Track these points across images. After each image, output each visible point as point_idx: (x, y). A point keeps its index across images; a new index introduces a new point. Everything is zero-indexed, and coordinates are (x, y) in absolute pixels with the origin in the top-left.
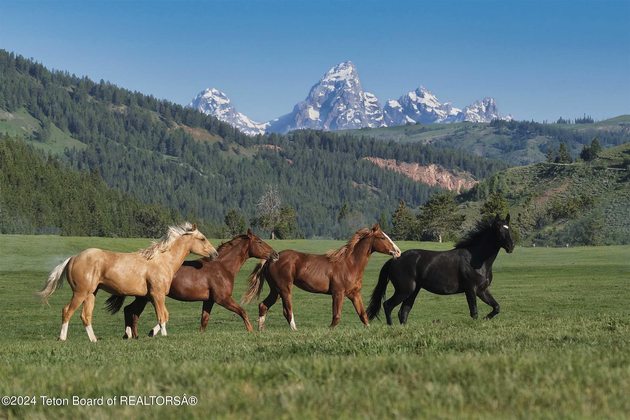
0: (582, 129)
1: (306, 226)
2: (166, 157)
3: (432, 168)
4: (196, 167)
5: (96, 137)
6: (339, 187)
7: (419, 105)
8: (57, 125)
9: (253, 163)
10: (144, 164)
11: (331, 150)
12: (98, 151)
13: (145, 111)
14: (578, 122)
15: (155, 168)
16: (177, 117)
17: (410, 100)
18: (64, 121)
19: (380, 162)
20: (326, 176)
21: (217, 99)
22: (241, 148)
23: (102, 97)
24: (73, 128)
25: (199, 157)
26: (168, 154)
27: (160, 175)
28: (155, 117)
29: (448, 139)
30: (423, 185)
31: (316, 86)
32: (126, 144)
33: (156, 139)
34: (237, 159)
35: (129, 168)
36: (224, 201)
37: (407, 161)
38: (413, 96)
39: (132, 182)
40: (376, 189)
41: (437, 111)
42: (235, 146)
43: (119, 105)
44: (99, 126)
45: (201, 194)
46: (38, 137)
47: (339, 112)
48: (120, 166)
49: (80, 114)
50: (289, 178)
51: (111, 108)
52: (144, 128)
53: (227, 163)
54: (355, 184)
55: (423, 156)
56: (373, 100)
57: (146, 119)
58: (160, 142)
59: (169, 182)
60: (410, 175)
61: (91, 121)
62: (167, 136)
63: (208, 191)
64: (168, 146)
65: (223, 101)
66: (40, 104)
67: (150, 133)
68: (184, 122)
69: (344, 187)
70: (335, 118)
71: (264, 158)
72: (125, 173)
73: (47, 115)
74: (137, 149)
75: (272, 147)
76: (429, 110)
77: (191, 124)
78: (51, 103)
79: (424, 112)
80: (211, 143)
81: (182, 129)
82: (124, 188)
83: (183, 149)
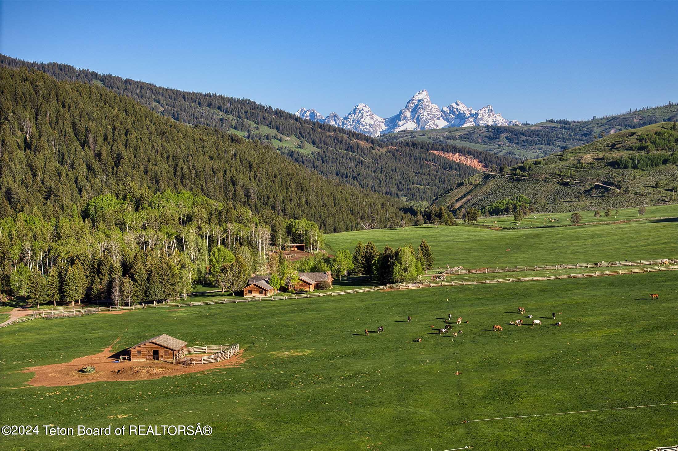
0: (525, 128)
1: (407, 181)
2: (351, 153)
3: (457, 154)
4: (363, 157)
5: (323, 146)
6: (420, 164)
7: (457, 109)
8: (307, 142)
9: (385, 155)
10: (343, 157)
11: (417, 148)
12: (324, 152)
13: (342, 134)
14: (524, 125)
15: (347, 159)
16: (354, 137)
17: (453, 107)
18: (310, 140)
19: (436, 152)
20: (414, 159)
21: (364, 108)
22: (380, 148)
23: (324, 129)
24: (314, 143)
25: (364, 153)
26: (351, 152)
27: (349, 162)
28: (345, 136)
29: (466, 134)
30: (453, 162)
31: (409, 101)
32: (335, 148)
33: (347, 146)
34: (379, 153)
35: (337, 159)
36: (374, 172)
37: (447, 152)
38: (454, 105)
39: (338, 165)
40: (434, 164)
41: (466, 112)
42: (378, 148)
43: (331, 132)
44: (324, 142)
45: (365, 169)
46: (300, 147)
47: (421, 113)
48: (333, 158)
49: (316, 137)
50: (400, 161)
51: (328, 134)
52: (341, 142)
53: (375, 155)
54: (426, 162)
55: (454, 150)
56: (436, 108)
57: (342, 138)
58: (348, 147)
59: (353, 164)
60: (448, 158)
61: (320, 139)
62: (351, 145)
63: (368, 167)
64: (351, 149)
65: (367, 109)
66: (300, 134)
67: (344, 144)
68: (357, 138)
69: (422, 163)
70: (419, 116)
71: (389, 152)
72: (336, 161)
73: (303, 138)
74: (339, 150)
75: (393, 147)
76: (462, 112)
77: (360, 139)
78: (304, 133)
79: (459, 113)
80: (368, 147)
81: (357, 142)
82: (335, 167)
83: (357, 150)
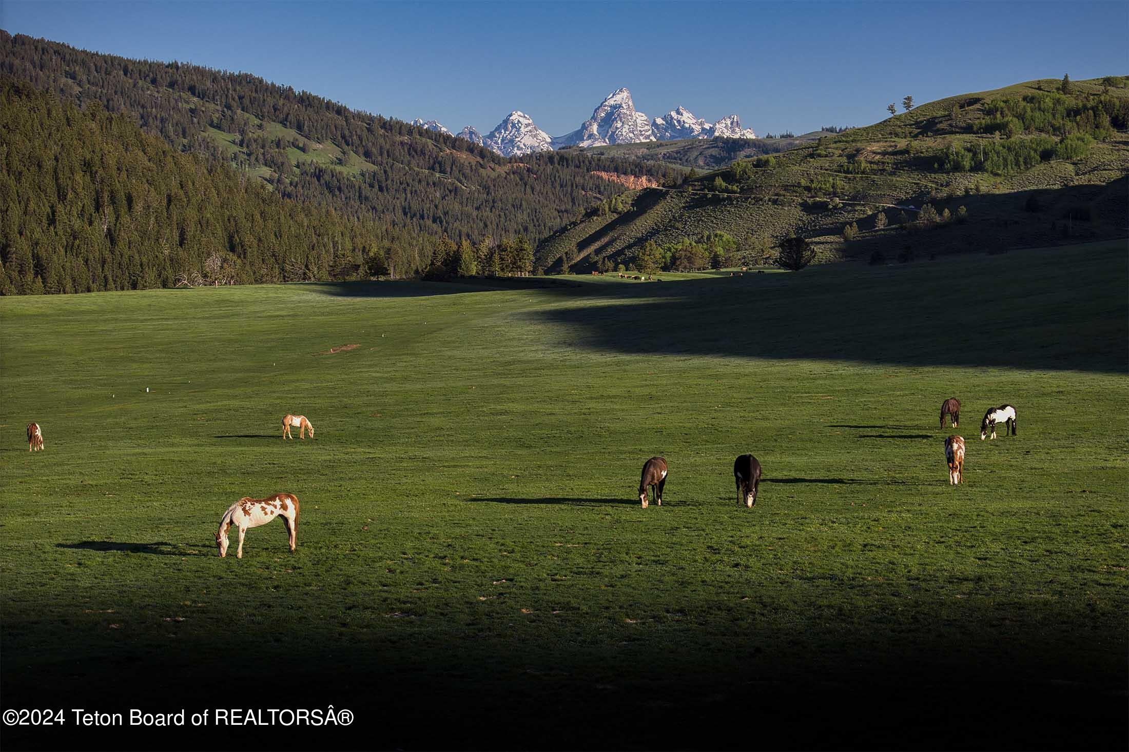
2: (437, 175)
4: (460, 182)
5: (384, 161)
6: (571, 195)
7: (679, 121)
8: (356, 152)
9: (506, 178)
10: (420, 181)
11: (567, 167)
12: (385, 172)
13: (424, 140)
15: (428, 184)
16: (448, 144)
17: (672, 118)
18: (361, 150)
19: (604, 175)
20: (561, 186)
22: (497, 166)
23: (391, 130)
24: (367, 155)
25: (463, 174)
26: (440, 172)
27: (431, 189)
28: (431, 144)
32: (408, 165)
33: (432, 161)
34: (493, 175)
35: (408, 185)
36: (478, 208)
38: (673, 114)
39: (409, 195)
40: (599, 195)
41: (693, 126)
42: (492, 165)
43: (404, 135)
44: (388, 152)
45: (461, 203)
46: (340, 162)
47: (617, 128)
48: (401, 183)
49: (373, 144)
50: (533, 189)
51: (398, 138)
52: (423, 153)
53: (486, 178)
54: (584, 192)
55: (637, 169)
56: (643, 118)
57: (424, 146)
58: (435, 163)
59: (438, 194)
61: (381, 148)
62: (440, 159)
63: (467, 200)
64: (440, 167)
66: (343, 137)
67: (427, 157)
68: (453, 148)
69: (575, 194)
70: (614, 133)
71: (514, 174)
72: (404, 189)
73: (348, 145)
74: (416, 169)
75: (521, 165)
76: (687, 125)
77: (458, 149)
78: (351, 137)
79: (683, 127)
80: (473, 163)
81: (451, 153)
82: (403, 200)
83: (451, 169)
